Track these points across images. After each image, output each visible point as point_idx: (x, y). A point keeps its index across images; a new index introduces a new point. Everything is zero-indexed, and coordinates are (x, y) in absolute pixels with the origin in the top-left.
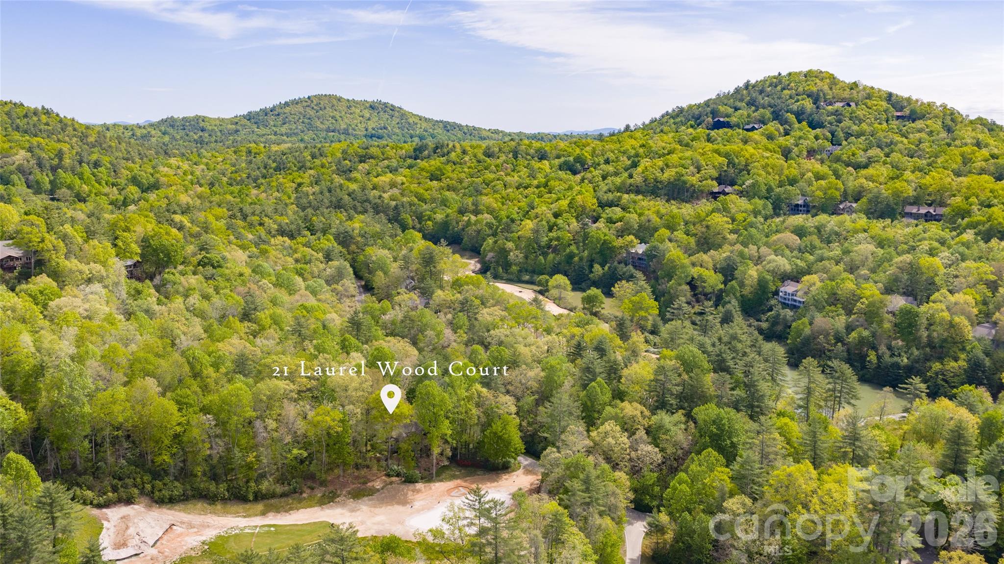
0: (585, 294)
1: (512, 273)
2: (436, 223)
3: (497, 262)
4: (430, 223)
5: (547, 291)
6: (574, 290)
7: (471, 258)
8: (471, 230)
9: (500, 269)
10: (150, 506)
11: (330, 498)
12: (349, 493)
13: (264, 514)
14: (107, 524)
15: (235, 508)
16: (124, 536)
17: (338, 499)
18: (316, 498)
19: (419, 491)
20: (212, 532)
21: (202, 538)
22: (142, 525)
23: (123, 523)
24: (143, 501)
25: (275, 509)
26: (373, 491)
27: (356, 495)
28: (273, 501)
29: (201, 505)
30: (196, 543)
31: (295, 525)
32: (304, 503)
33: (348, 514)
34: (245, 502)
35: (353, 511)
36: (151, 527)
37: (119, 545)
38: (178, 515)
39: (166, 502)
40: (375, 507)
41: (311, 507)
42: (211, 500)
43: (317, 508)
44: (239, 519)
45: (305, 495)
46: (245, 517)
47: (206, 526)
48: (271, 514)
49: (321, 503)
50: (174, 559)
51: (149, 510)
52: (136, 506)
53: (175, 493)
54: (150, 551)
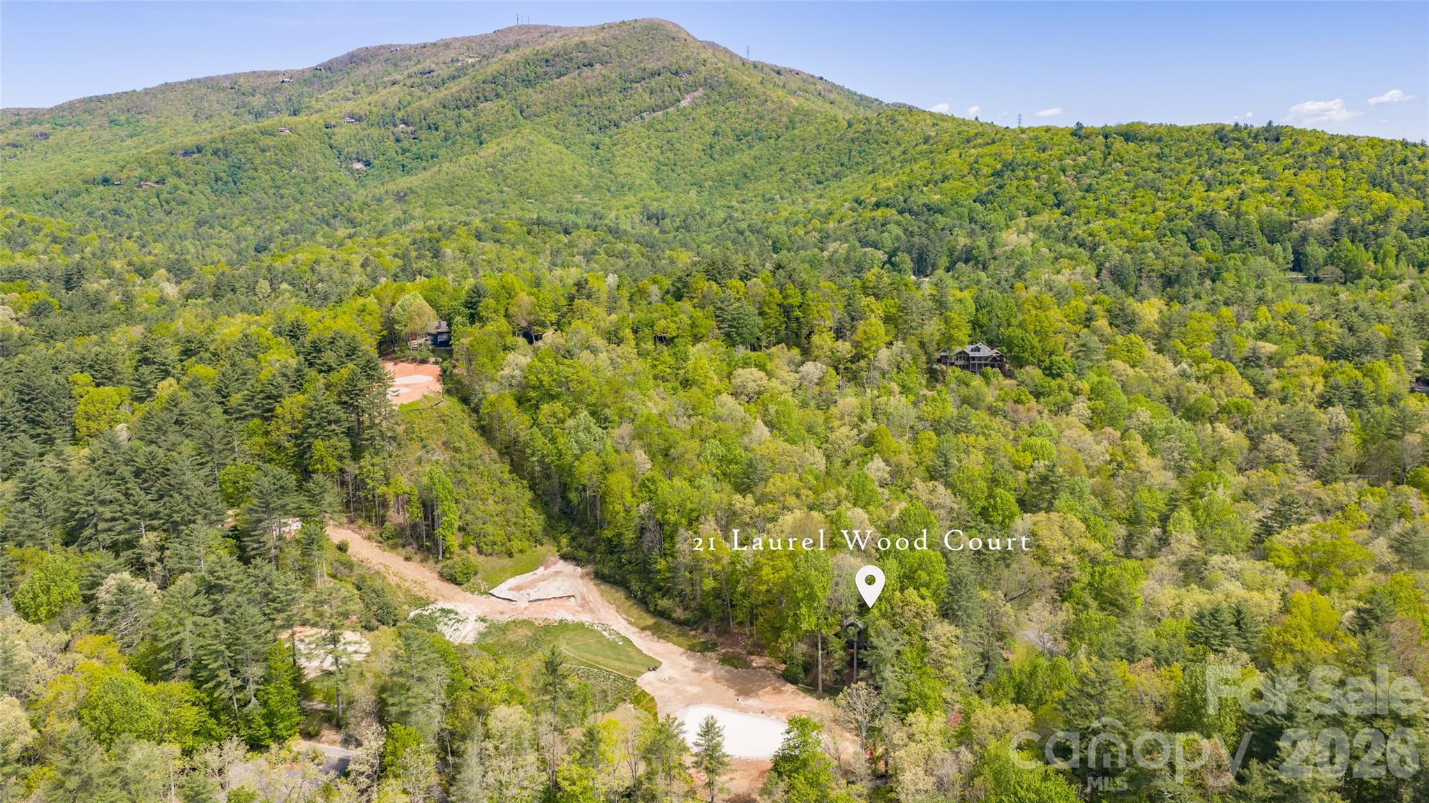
10: (587, 574)
11: (705, 648)
12: (724, 654)
13: (643, 629)
14: (541, 571)
15: (636, 612)
16: (532, 584)
17: (709, 654)
18: (696, 641)
19: (780, 692)
20: (585, 618)
21: (569, 618)
22: (556, 584)
23: (550, 576)
24: (590, 568)
25: (657, 631)
26: (747, 665)
27: (725, 660)
28: (666, 622)
29: (620, 595)
30: (558, 618)
31: (640, 652)
32: (681, 639)
33: (688, 670)
34: (648, 611)
35: (696, 670)
36: (559, 589)
37: (518, 588)
38: (592, 591)
39: (599, 577)
40: (716, 679)
41: (680, 646)
42: (630, 593)
43: (682, 650)
44: (625, 622)
45: (693, 633)
46: (630, 623)
47: (592, 611)
48: (648, 633)
49: (692, 648)
50: (521, 618)
51: (582, 577)
52: (579, 569)
53: (606, 571)
54: (523, 603)
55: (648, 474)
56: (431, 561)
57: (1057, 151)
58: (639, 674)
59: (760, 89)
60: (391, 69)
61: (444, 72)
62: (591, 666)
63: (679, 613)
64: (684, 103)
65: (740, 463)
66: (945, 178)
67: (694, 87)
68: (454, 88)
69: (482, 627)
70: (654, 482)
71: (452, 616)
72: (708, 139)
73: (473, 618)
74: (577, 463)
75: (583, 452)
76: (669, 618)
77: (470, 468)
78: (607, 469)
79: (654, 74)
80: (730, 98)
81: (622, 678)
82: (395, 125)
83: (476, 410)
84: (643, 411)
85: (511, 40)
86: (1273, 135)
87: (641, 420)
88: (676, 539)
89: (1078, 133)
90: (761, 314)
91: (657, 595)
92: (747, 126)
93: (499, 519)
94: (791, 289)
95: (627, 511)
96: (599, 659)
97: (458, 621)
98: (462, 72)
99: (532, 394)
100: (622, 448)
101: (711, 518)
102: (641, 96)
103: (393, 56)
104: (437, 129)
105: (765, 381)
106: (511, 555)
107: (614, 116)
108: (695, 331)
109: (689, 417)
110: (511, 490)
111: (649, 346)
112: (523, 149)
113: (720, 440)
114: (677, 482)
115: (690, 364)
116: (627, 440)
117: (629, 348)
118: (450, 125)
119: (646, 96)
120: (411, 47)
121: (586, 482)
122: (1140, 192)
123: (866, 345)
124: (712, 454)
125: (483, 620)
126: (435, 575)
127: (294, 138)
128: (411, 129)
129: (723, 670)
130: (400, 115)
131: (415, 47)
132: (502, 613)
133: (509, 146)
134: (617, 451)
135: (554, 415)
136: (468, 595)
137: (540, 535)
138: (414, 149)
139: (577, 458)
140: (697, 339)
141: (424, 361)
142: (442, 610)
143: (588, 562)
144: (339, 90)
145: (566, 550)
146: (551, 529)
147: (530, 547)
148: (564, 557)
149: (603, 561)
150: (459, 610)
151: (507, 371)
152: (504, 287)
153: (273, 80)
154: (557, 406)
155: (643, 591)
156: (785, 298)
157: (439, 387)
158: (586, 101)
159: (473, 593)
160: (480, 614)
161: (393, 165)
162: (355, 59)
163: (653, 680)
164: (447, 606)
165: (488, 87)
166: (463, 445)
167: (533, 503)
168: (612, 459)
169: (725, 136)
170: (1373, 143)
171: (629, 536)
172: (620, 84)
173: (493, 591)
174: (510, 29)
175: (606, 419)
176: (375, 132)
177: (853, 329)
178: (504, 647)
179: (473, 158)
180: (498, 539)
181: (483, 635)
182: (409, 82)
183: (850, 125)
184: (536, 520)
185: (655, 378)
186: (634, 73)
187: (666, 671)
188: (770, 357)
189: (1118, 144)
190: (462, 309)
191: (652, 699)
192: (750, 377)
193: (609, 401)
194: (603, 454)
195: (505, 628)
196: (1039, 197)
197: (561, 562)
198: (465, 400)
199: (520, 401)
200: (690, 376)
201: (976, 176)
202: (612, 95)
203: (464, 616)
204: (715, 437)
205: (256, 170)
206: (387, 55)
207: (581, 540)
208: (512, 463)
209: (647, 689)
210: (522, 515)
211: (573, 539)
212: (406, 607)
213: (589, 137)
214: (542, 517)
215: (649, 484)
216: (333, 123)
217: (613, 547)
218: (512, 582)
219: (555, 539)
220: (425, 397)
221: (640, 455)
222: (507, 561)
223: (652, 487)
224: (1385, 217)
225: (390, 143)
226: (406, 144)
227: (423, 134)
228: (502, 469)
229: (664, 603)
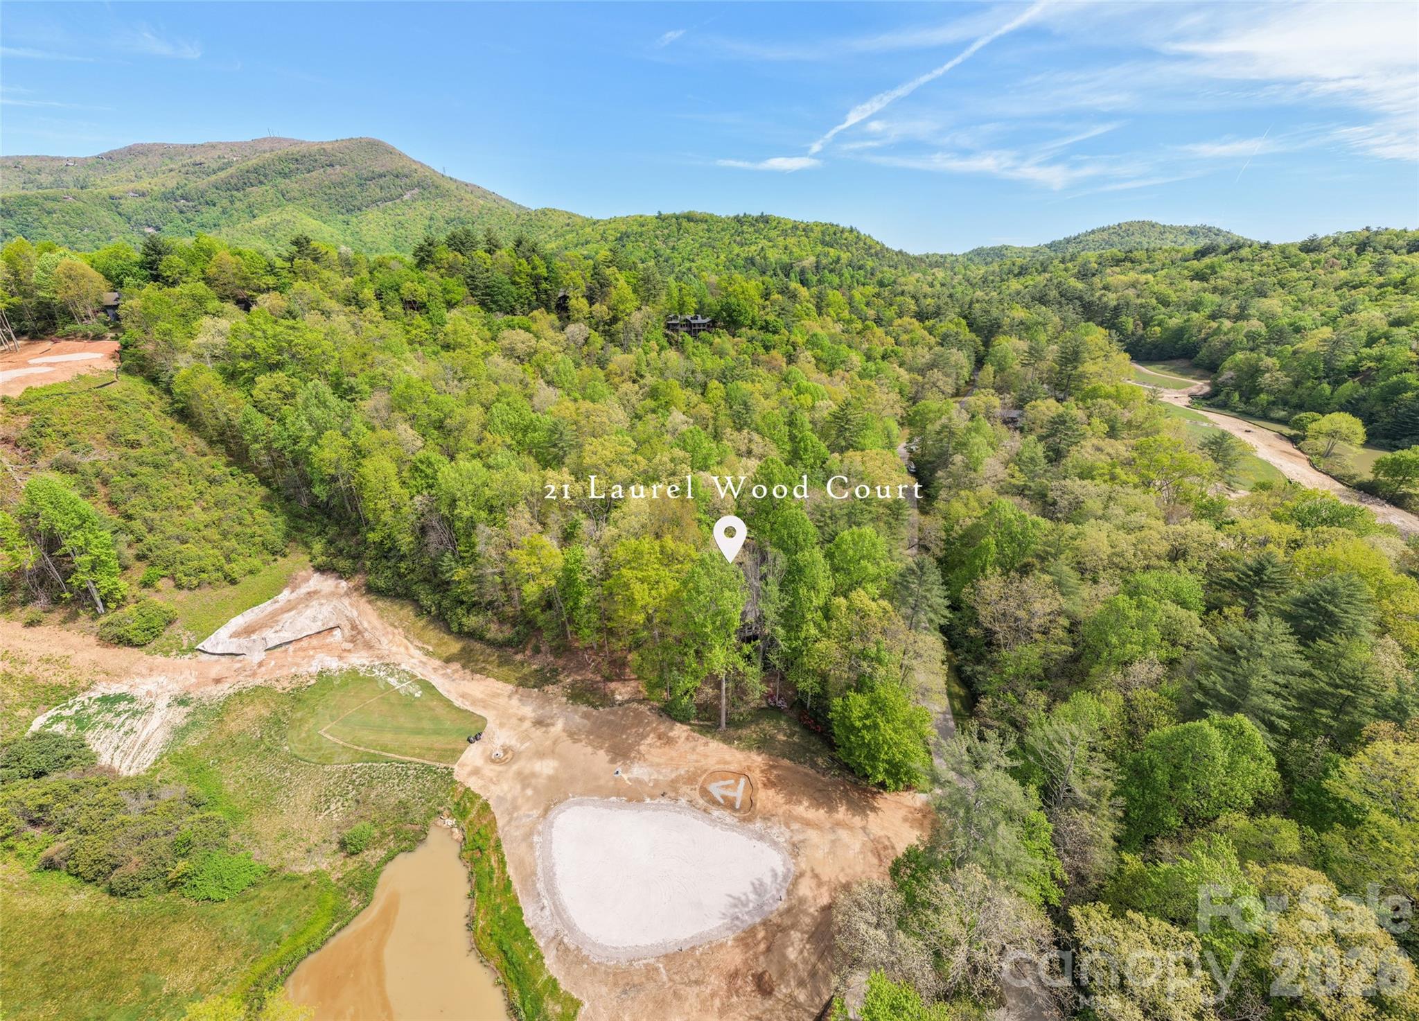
0: (1388, 455)
1: (1256, 405)
2: (1166, 330)
3: (1237, 387)
4: (1158, 329)
5: (1303, 438)
6: (1367, 444)
7: (1200, 378)
8: (1216, 342)
9: (1236, 396)
10: (356, 589)
11: (543, 679)
12: (572, 686)
13: (448, 660)
14: (285, 595)
15: (433, 635)
16: (271, 620)
17: (550, 688)
18: (526, 670)
19: (670, 741)
20: (359, 660)
21: (333, 664)
22: (309, 612)
23: (300, 601)
24: (359, 579)
25: (467, 660)
26: (606, 700)
27: (577, 695)
28: (478, 646)
29: (408, 612)
30: (315, 668)
31: (449, 704)
32: (505, 670)
33: (527, 724)
34: (449, 631)
35: (539, 723)
36: (314, 619)
37: (248, 631)
38: (368, 614)
39: (372, 591)
40: (572, 735)
41: (506, 681)
42: (421, 610)
43: (510, 687)
44: (418, 654)
45: (519, 657)
46: (427, 653)
47: (368, 646)
48: (456, 666)
49: (522, 683)
50: (251, 683)
51: (347, 594)
52: (343, 584)
53: (381, 583)
54: (257, 656)
55: (421, 454)
56: (84, 616)
57: (651, 227)
58: (455, 754)
59: (456, 191)
60: (167, 161)
61: (215, 166)
62: (375, 759)
63: (494, 631)
64: (406, 197)
65: (541, 429)
66: (587, 242)
67: (411, 187)
68: (222, 174)
69: (179, 716)
70: (430, 464)
71: (123, 706)
72: (427, 222)
73: (162, 703)
74: (314, 448)
75: (320, 434)
76: (481, 639)
77: (156, 467)
78: (359, 453)
79: (381, 176)
80: (437, 196)
81: (428, 769)
82: (176, 200)
83: (168, 391)
84: (397, 374)
85: (266, 146)
86: (765, 219)
87: (400, 387)
88: (475, 539)
89: (660, 217)
90: (514, 283)
91: (459, 611)
92: (452, 215)
93: (212, 533)
94: (537, 260)
95: (396, 508)
96: (388, 737)
97: (135, 713)
98: (229, 164)
99: (244, 365)
100: (377, 423)
101: (522, 506)
102: (374, 190)
103: (168, 152)
104: (214, 205)
105: (534, 341)
106: (233, 582)
107: (357, 203)
108: (448, 297)
109: (460, 380)
110: (231, 488)
111: (398, 309)
112: (289, 221)
113: (508, 404)
114: (464, 463)
115: (449, 327)
116: (384, 413)
117: (373, 310)
118: (225, 203)
119: (378, 190)
120: (182, 146)
121: (332, 471)
122: (704, 249)
123: (622, 308)
124: (503, 422)
125: (183, 702)
126: (92, 640)
127: (80, 204)
128: (190, 204)
129: (578, 715)
130: (179, 192)
131: (187, 147)
132: (218, 681)
133: (278, 219)
134: (373, 429)
135: (277, 388)
136: (159, 659)
137: (279, 544)
138: (198, 219)
139: (313, 441)
140: (450, 305)
141: (98, 337)
142: (105, 699)
143: (355, 571)
144: (122, 174)
145: (321, 560)
146: (296, 532)
147: (265, 563)
148: (320, 569)
149: (375, 570)
150: (139, 692)
151: (201, 339)
152: (202, 249)
153: (57, 164)
154: (280, 377)
155: (439, 606)
156: (534, 268)
157: (112, 365)
158: (333, 191)
159: (167, 654)
160: (176, 689)
161: (182, 231)
162: (133, 152)
163: (479, 762)
164: (115, 689)
165: (252, 176)
166: (142, 436)
167: (267, 504)
168: (367, 440)
169: (438, 220)
170: (817, 224)
171: (405, 541)
172: (356, 181)
173: (206, 645)
174: (265, 139)
175: (351, 389)
176: (159, 205)
177: (605, 295)
178: (218, 748)
179: (247, 225)
180: (207, 563)
181: (180, 733)
182: (183, 170)
183: (518, 216)
184: (271, 525)
185: (411, 342)
186: (365, 174)
187: (499, 737)
188: (534, 320)
189: (685, 223)
190: (135, 269)
191: (486, 807)
192: (518, 338)
193: (355, 369)
194: (352, 434)
195: (221, 711)
196: (647, 253)
197: (317, 576)
198: (154, 380)
199: (231, 376)
200: (450, 339)
201: (606, 240)
202: (352, 187)
203: (148, 700)
204: (498, 400)
205: (45, 228)
206: (162, 151)
207: (341, 544)
208: (229, 452)
209: (474, 784)
210: (249, 520)
211: (330, 542)
212: (23, 712)
213: (340, 216)
214: (280, 520)
215: (423, 467)
216: (117, 195)
217: (387, 552)
218: (238, 622)
219: (307, 545)
220: (80, 377)
221: (405, 432)
222: (229, 590)
223: (429, 471)
224: (838, 260)
225: (175, 214)
226: (189, 215)
227: (204, 209)
228: (217, 464)
229: (472, 621)
